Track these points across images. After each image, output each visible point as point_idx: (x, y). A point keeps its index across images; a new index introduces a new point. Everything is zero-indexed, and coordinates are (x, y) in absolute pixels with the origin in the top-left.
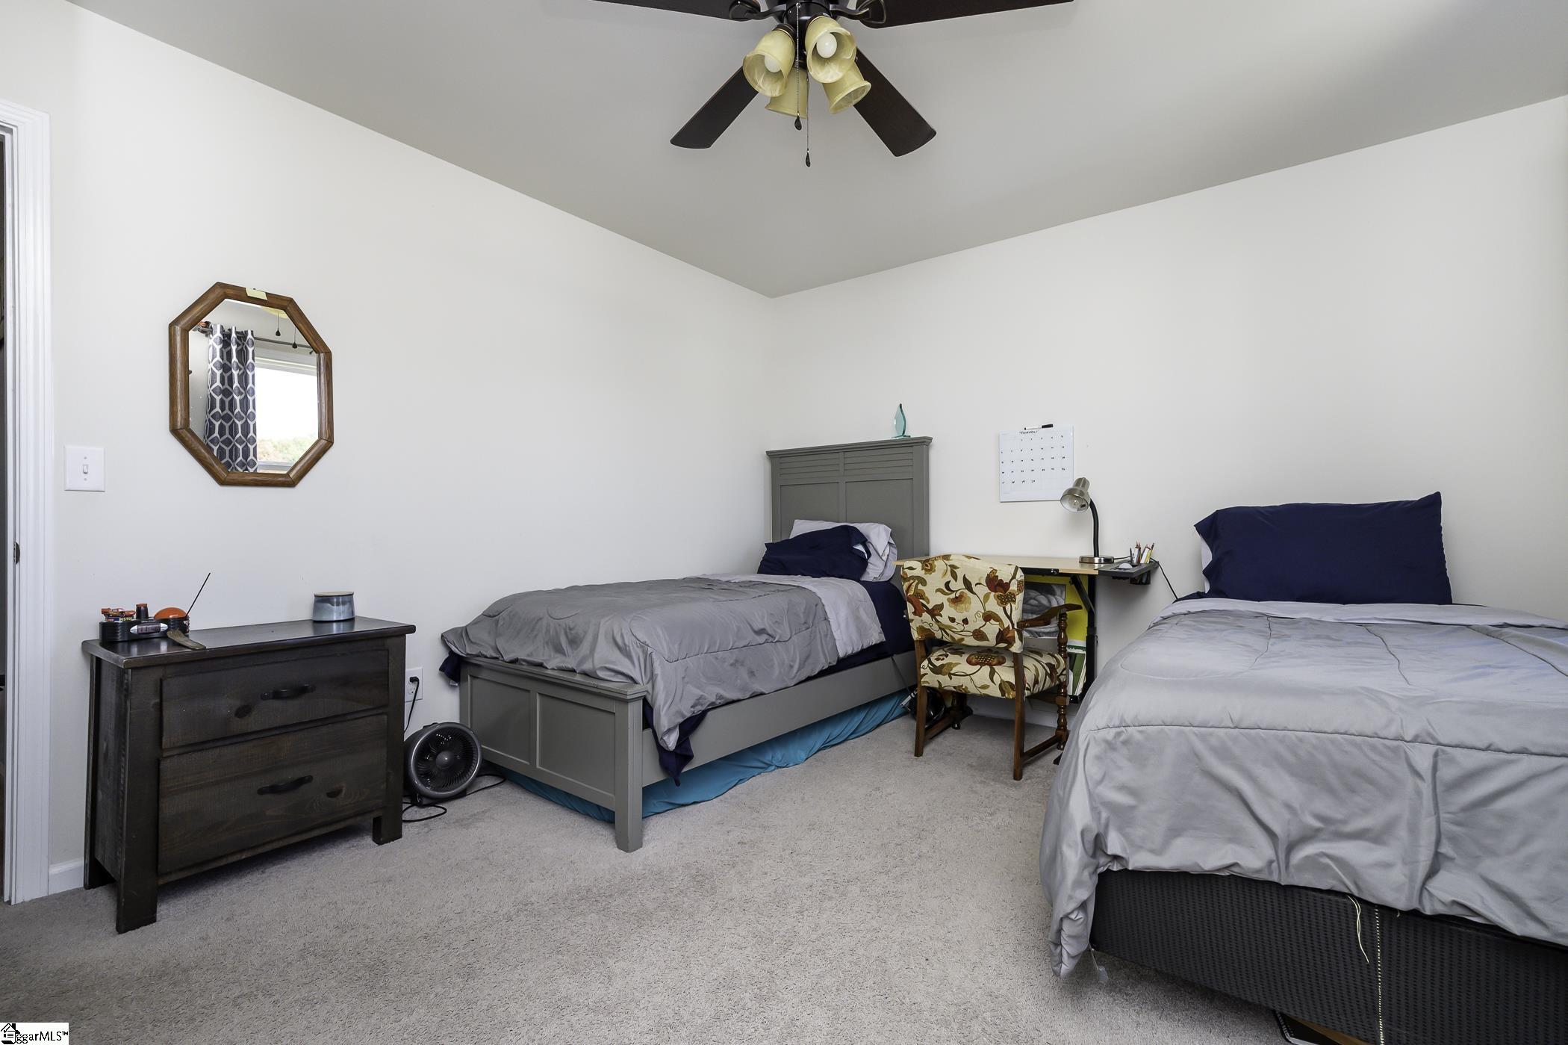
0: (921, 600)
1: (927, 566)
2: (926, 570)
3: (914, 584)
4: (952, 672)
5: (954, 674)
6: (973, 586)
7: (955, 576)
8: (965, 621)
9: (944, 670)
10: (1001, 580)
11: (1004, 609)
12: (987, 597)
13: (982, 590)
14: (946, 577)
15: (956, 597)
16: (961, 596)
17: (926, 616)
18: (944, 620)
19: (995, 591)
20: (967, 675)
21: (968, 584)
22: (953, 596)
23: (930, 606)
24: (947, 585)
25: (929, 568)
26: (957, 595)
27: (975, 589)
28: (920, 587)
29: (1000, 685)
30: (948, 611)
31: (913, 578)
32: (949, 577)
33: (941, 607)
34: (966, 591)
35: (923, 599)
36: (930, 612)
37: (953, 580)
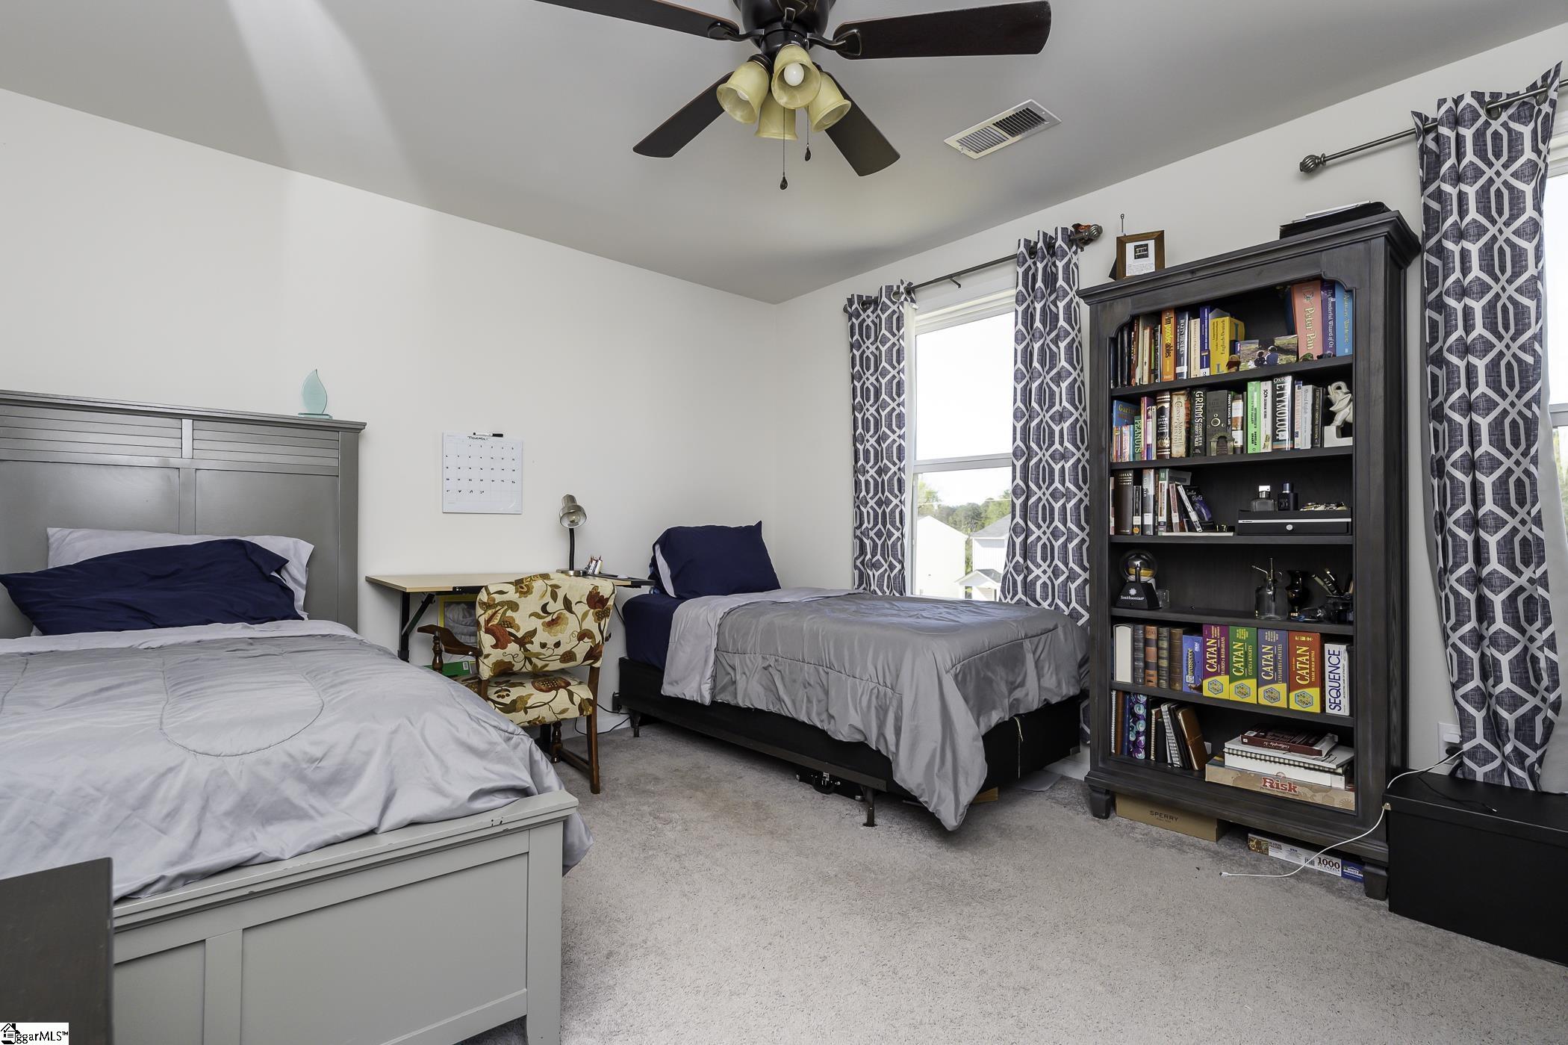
0: (508, 629)
1: (522, 588)
2: (521, 593)
3: (501, 612)
4: (527, 706)
5: (531, 707)
6: (573, 605)
7: (554, 596)
8: (557, 645)
9: (519, 705)
10: (603, 596)
11: (599, 625)
12: (585, 615)
13: (580, 609)
14: (545, 598)
15: (553, 620)
16: (558, 618)
17: (513, 647)
18: (534, 647)
19: (595, 608)
20: (545, 704)
21: (568, 605)
22: (549, 619)
23: (520, 635)
24: (544, 608)
25: (525, 589)
26: (554, 618)
27: (574, 608)
28: (509, 613)
29: (580, 705)
30: (542, 636)
31: (502, 604)
32: (548, 598)
33: (533, 633)
34: (565, 612)
35: (511, 627)
36: (517, 640)
37: (551, 601)
